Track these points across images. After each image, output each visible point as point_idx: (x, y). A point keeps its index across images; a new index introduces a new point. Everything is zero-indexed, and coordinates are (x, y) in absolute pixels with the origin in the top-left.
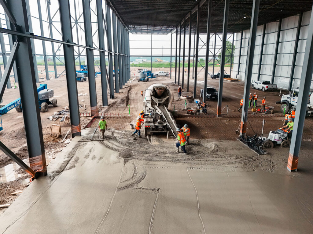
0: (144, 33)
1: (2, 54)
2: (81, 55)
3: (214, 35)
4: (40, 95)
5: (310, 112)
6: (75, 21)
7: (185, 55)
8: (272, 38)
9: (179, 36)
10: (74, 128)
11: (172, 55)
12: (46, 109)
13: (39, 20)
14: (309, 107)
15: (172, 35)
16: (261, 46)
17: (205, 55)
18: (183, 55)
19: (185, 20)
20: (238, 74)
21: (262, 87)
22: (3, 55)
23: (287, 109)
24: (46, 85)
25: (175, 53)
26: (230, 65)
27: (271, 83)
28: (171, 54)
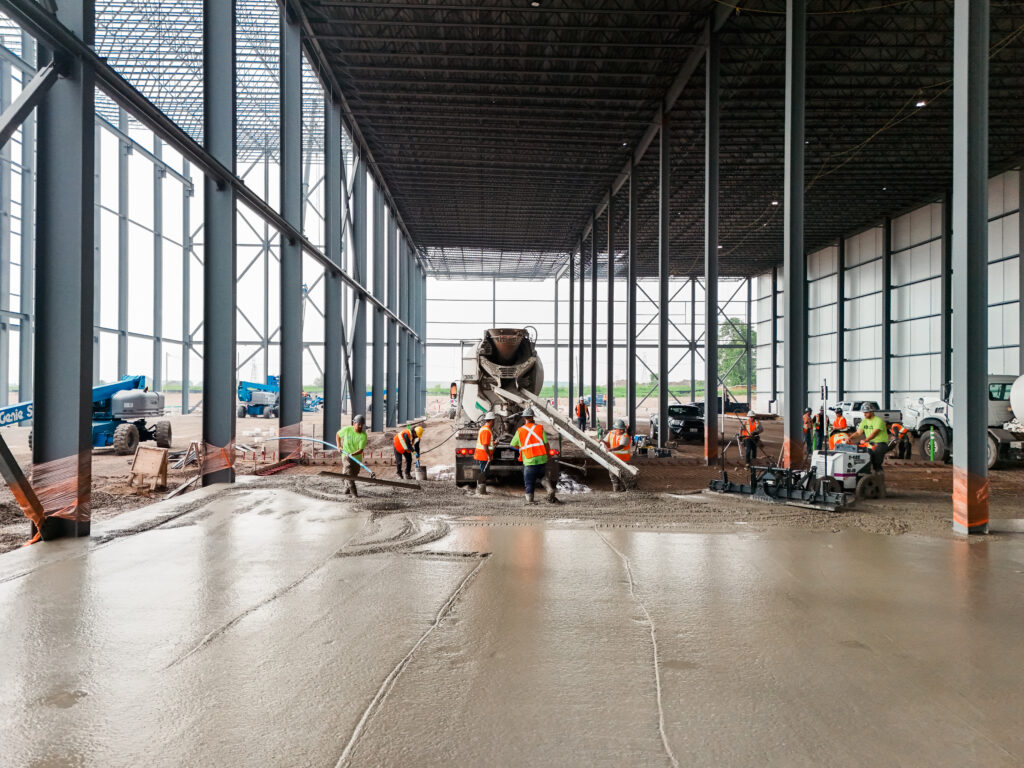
0: (470, 278)
1: (22, 317)
2: (272, 340)
3: (690, 284)
4: (116, 401)
5: (1017, 445)
6: (261, 243)
7: (598, 343)
8: (868, 281)
9: (577, 285)
10: (214, 455)
11: (559, 343)
12: (130, 445)
13: (151, 236)
14: (1012, 433)
15: (557, 283)
16: (835, 307)
17: (658, 343)
18: (590, 343)
19: (595, 223)
20: (775, 398)
21: (855, 419)
22: (21, 321)
23: (940, 447)
24: (144, 377)
25: (568, 338)
26: (746, 390)
27: (881, 406)
28: (556, 340)
